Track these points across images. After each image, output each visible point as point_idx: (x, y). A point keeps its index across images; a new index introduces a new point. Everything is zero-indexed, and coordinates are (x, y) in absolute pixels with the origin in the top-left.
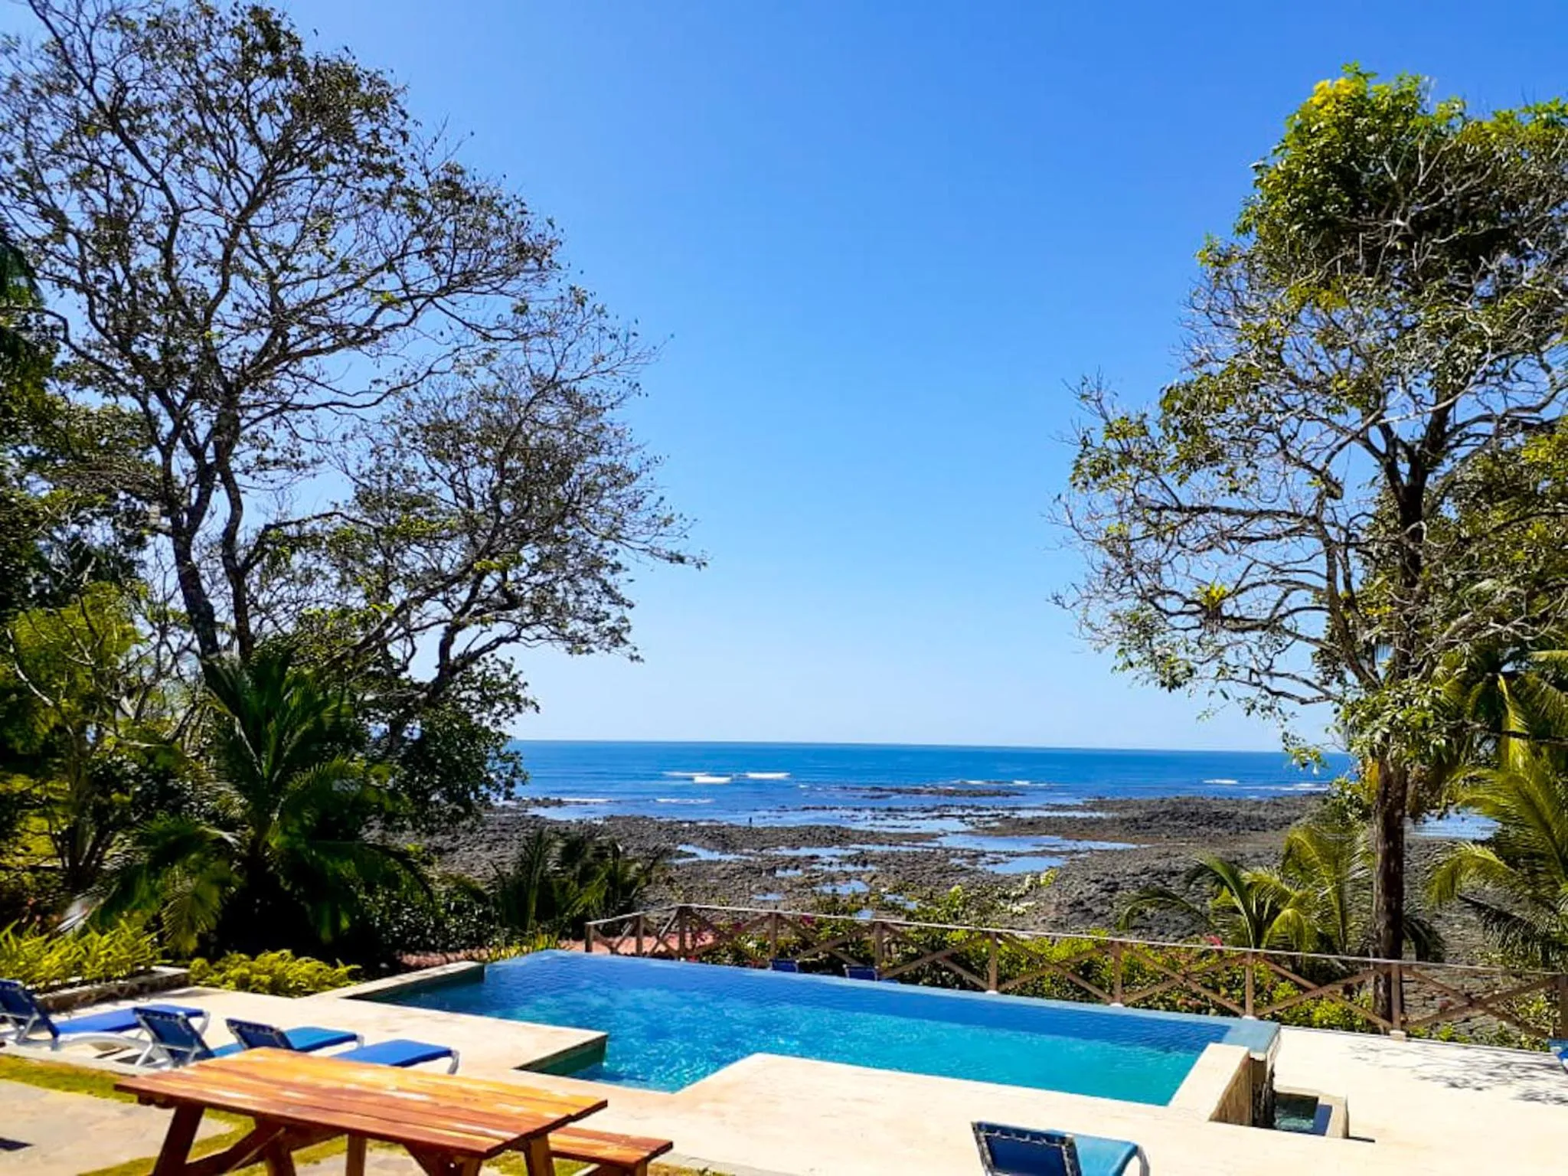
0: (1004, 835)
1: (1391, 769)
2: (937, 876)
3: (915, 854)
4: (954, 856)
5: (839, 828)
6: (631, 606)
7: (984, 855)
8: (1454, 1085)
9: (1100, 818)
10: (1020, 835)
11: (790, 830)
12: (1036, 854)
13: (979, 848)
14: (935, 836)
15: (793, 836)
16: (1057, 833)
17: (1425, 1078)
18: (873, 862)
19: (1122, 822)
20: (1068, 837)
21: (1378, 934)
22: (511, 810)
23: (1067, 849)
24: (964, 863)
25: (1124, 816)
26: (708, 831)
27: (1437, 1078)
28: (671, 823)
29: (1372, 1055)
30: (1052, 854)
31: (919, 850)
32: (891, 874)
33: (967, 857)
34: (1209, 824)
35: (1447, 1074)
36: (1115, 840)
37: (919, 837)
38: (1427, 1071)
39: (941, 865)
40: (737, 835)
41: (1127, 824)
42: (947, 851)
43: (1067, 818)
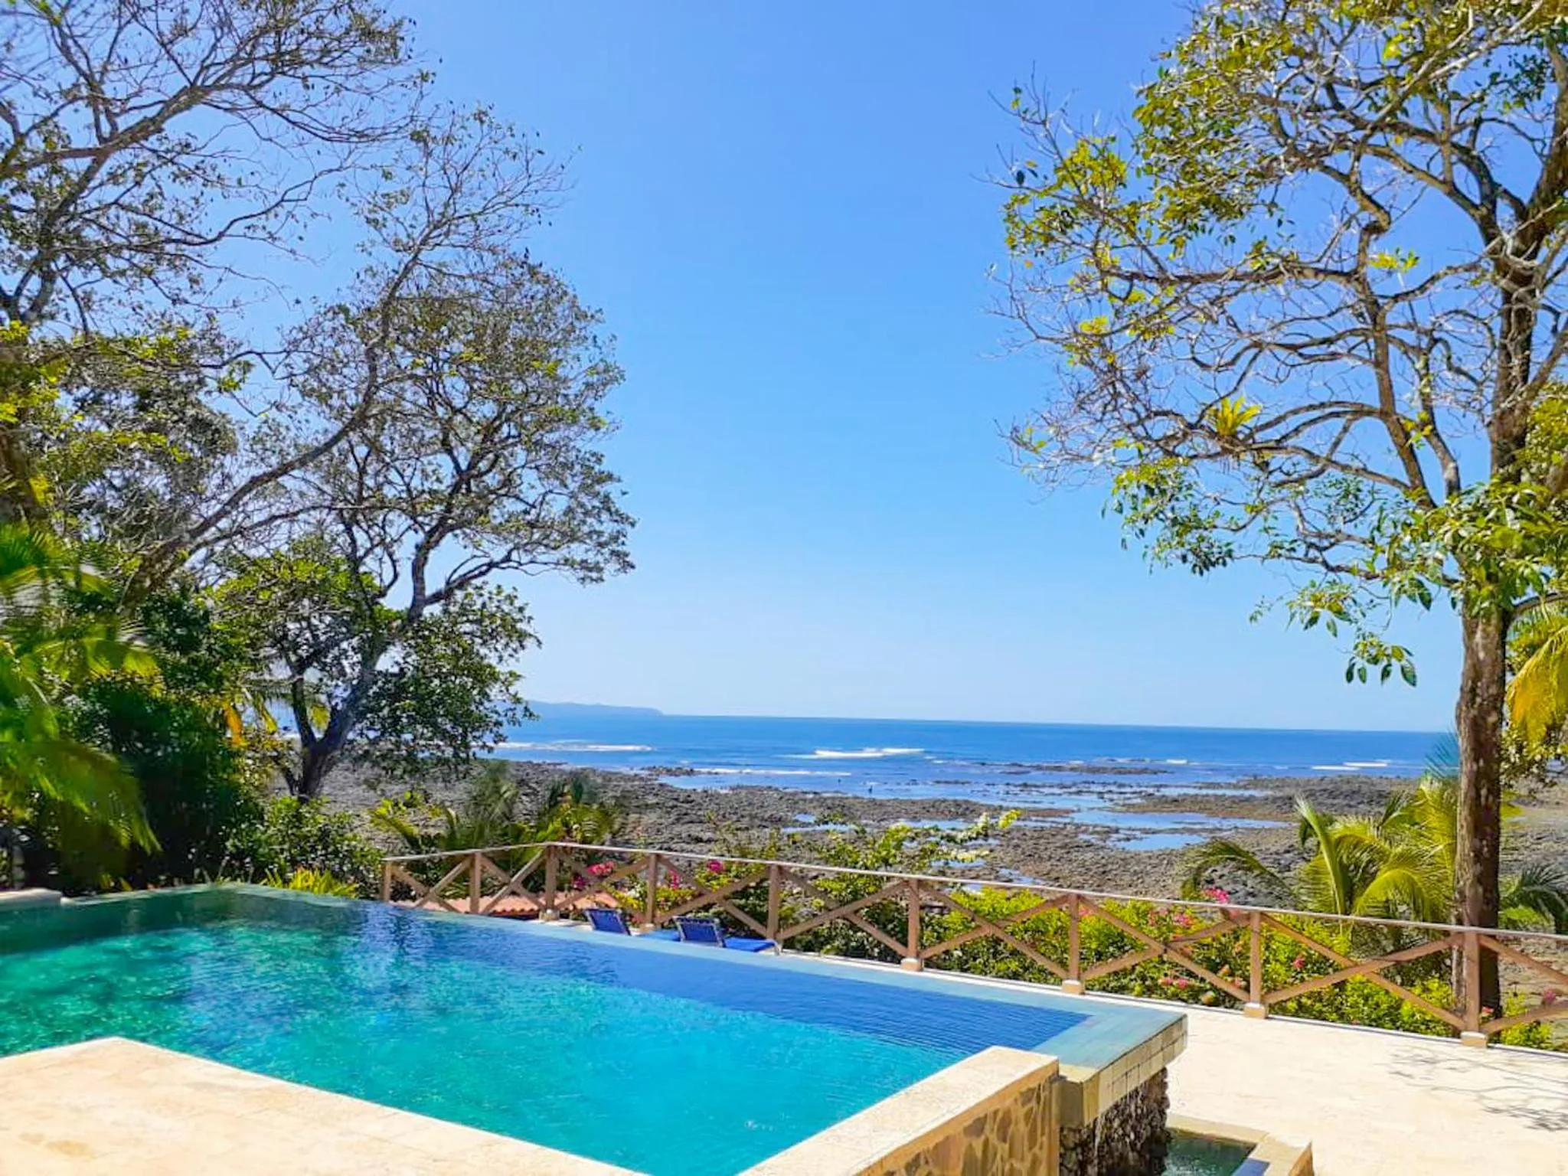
0: (1144, 812)
1: (1482, 655)
2: (1060, 852)
3: (1042, 829)
4: (1084, 832)
5: (966, 802)
6: (633, 525)
7: (1117, 831)
8: (1543, 1124)
9: (1252, 797)
10: (1160, 811)
11: (914, 803)
12: (1175, 831)
13: (1113, 825)
14: (1068, 812)
15: (916, 808)
16: (1201, 810)
17: (1496, 1111)
18: (995, 837)
19: (1275, 800)
20: (1213, 814)
21: (1461, 893)
22: (642, 779)
23: (1210, 827)
24: (1093, 839)
25: (1279, 794)
26: (829, 802)
27: (1514, 1112)
28: (795, 794)
29: (1420, 1070)
30: (1192, 831)
31: (1047, 825)
32: (1010, 849)
33: (1098, 833)
34: (1370, 803)
35: (1534, 1105)
36: (1264, 817)
37: (1051, 812)
38: (1499, 1099)
39: (1067, 841)
40: (858, 806)
41: (1279, 803)
42: (1078, 826)
43: (1216, 796)
